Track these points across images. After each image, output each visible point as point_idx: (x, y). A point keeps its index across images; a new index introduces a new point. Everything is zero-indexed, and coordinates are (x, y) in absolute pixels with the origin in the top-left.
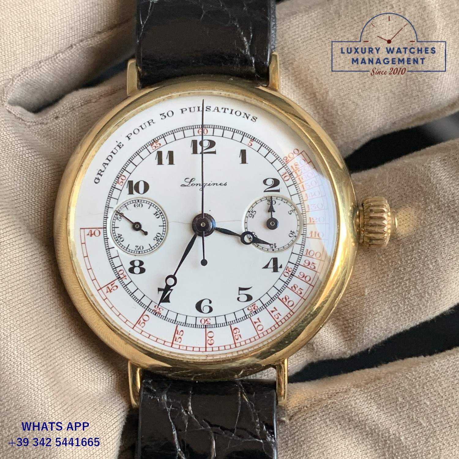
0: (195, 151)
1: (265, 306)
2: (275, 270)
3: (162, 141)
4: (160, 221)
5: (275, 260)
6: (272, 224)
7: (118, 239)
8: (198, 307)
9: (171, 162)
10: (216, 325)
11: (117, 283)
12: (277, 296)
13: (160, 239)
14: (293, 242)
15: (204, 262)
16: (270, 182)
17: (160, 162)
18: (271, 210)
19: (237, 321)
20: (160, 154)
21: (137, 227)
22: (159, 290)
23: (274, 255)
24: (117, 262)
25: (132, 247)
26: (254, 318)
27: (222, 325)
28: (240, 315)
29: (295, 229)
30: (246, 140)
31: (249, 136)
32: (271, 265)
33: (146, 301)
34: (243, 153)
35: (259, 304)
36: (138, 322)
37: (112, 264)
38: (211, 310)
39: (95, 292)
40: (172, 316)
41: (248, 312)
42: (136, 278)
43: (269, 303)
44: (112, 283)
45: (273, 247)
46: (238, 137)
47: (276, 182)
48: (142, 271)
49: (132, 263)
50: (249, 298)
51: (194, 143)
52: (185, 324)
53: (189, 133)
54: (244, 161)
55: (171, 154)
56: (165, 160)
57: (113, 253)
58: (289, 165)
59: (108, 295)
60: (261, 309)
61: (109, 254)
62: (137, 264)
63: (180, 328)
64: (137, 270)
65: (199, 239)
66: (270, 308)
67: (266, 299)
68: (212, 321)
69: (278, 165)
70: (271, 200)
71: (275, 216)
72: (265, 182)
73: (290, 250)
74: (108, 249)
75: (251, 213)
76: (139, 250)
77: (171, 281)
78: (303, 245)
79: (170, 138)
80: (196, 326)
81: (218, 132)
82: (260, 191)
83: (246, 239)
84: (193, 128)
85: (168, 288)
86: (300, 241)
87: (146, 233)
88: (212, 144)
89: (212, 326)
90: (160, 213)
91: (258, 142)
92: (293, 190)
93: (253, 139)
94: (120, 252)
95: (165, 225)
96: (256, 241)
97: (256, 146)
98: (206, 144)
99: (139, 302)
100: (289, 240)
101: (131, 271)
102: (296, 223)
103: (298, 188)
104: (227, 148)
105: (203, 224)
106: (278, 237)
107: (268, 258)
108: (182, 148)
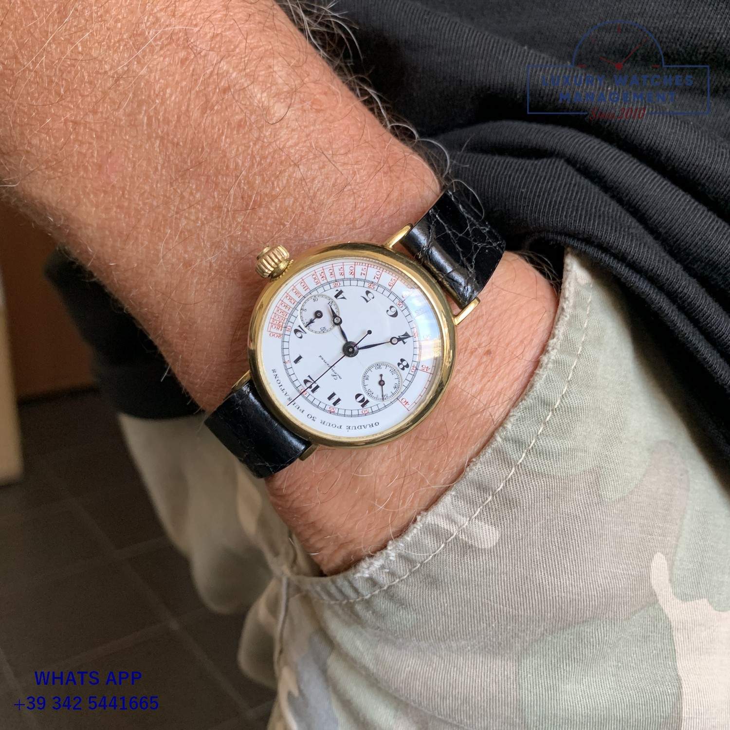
0: (317, 387)
1: (365, 281)
2: (341, 292)
3: (327, 408)
4: (369, 374)
5: (336, 296)
6: (318, 315)
7: (397, 387)
8: (395, 315)
9: (334, 394)
10: (397, 297)
11: (420, 368)
12: (354, 279)
13: (378, 366)
14: (319, 295)
16: (299, 334)
17: (339, 400)
18: (311, 322)
19: (385, 289)
20: (335, 404)
21: (381, 383)
22: (404, 343)
23: (335, 299)
24: (410, 377)
26: (376, 281)
27: (394, 294)
28: (380, 290)
29: (311, 300)
30: (288, 365)
31: (285, 366)
32: (341, 296)
33: (417, 345)
34: (296, 361)
35: (367, 285)
36: (430, 339)
37: (413, 379)
38: (391, 307)
40: (412, 324)
41: (376, 287)
42: (409, 360)
43: (361, 280)
44: (423, 370)
45: (331, 303)
46: (291, 372)
47: (296, 331)
48: (402, 360)
49: (403, 369)
50: (367, 292)
51: (313, 391)
52: (410, 314)
53: (311, 398)
54: (300, 358)
55: (330, 398)
56: (335, 398)
57: (406, 383)
58: (281, 332)
60: (368, 281)
61: (409, 385)
62: (401, 366)
63: (415, 315)
64: (404, 363)
65: (360, 345)
66: (363, 277)
67: (361, 283)
68: (397, 301)
69: (286, 338)
70: (307, 326)
71: (312, 317)
72: (301, 337)
73: (325, 293)
74: (407, 388)
75: (323, 330)
76: (393, 371)
77: (395, 341)
78: (316, 289)
79: (322, 406)
80: (406, 308)
81: (297, 384)
82: (309, 335)
83: (338, 322)
84: (306, 399)
85: (399, 339)
86: (315, 292)
87: (381, 375)
88: (306, 382)
89: (400, 299)
90: (365, 377)
91: (284, 359)
92: (292, 319)
93: (284, 362)
94: (403, 379)
95: (369, 369)
96: (334, 316)
97: (287, 358)
98: (308, 384)
99: (419, 348)
100: (320, 299)
101: (407, 366)
102: (308, 303)
103: (289, 317)
104: (301, 372)
105: (350, 350)
106: (321, 305)
107: (338, 301)
108: (321, 395)
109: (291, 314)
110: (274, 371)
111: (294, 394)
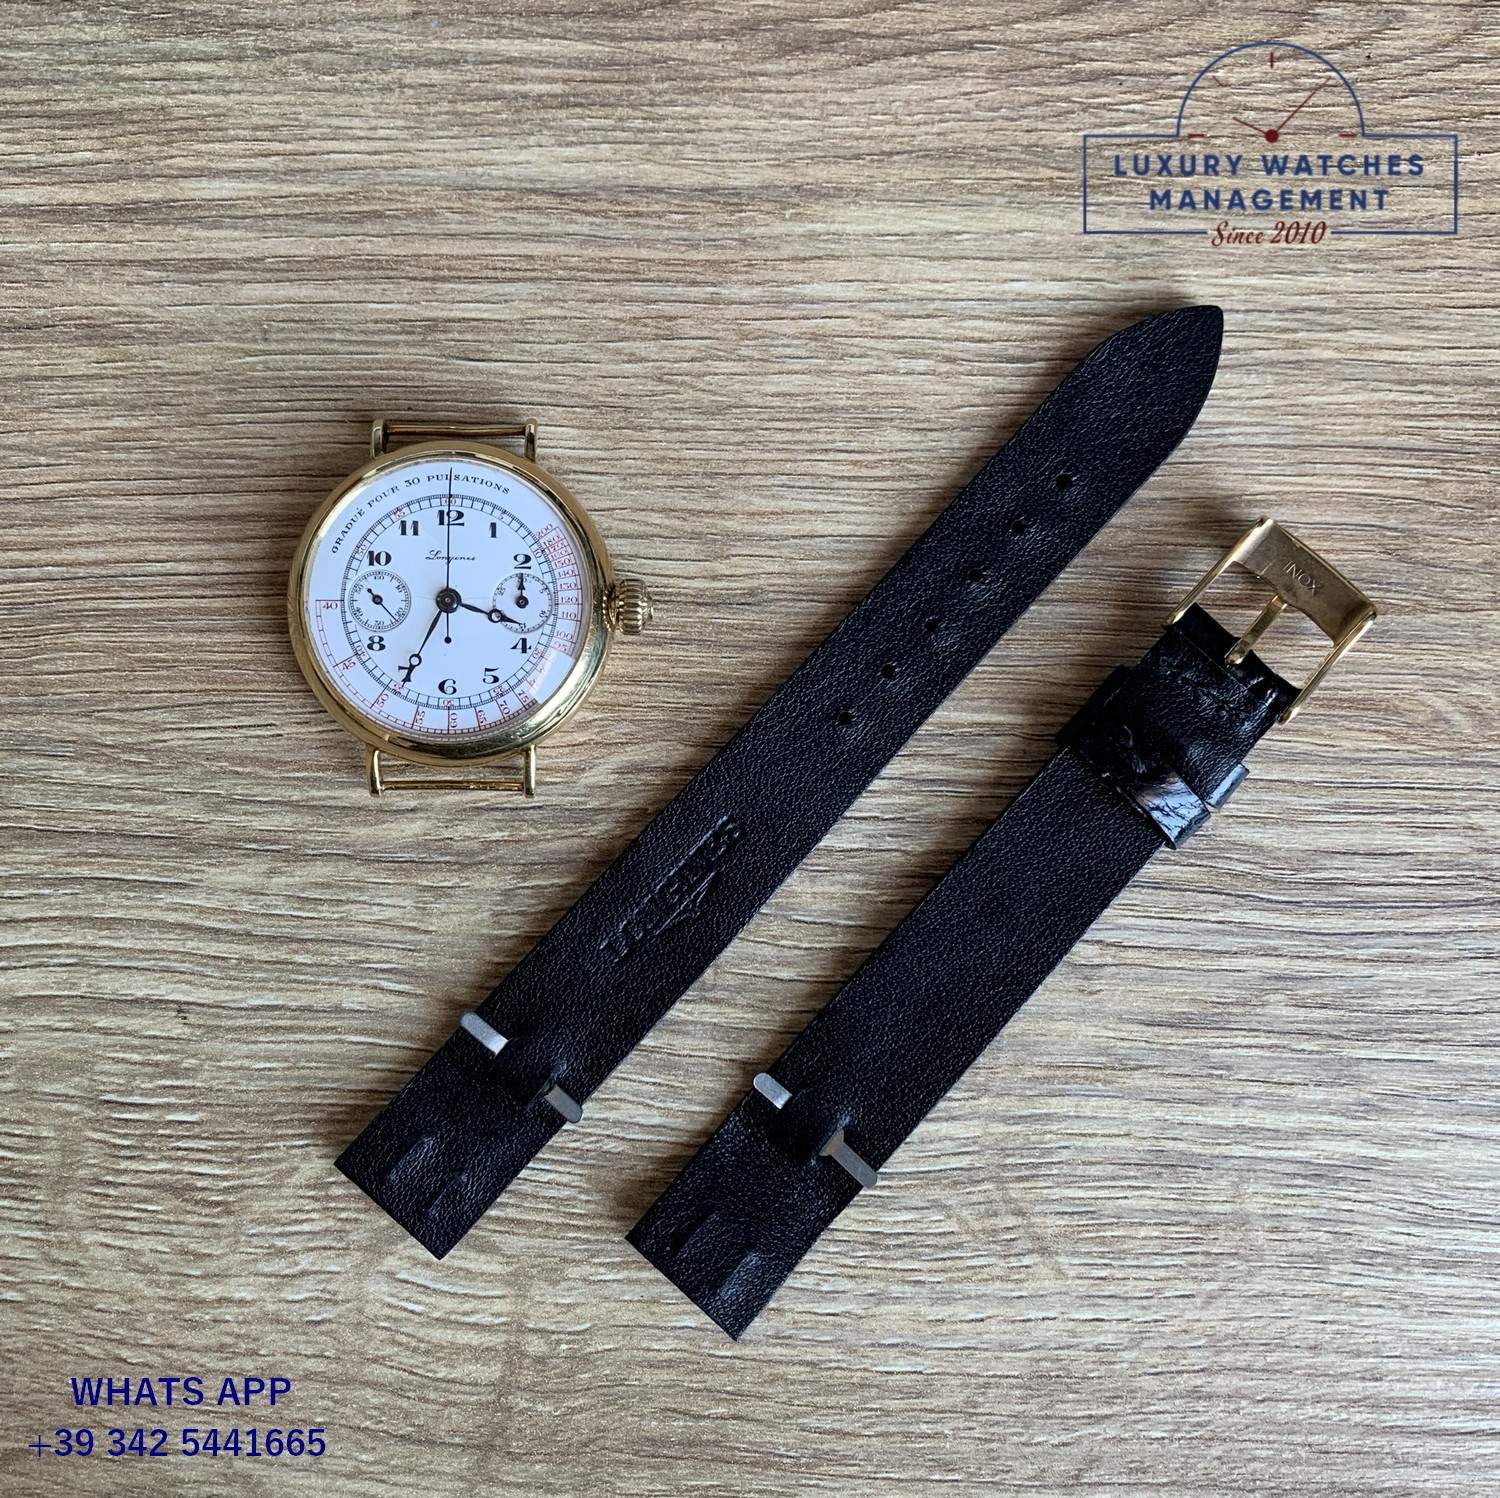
0: (442, 522)
1: (512, 688)
2: (524, 650)
3: (406, 510)
4: (402, 595)
5: (524, 640)
6: (522, 602)
7: (357, 612)
8: (441, 687)
9: (416, 533)
10: (460, 707)
11: (354, 659)
12: (525, 679)
13: (401, 616)
14: (544, 623)
15: (448, 640)
16: (521, 558)
17: (404, 533)
18: (521, 587)
19: (482, 703)
20: (403, 524)
21: (377, 600)
22: (401, 669)
23: (523, 637)
24: (354, 637)
25: (372, 622)
26: (500, 701)
27: (467, 707)
28: (486, 697)
29: (546, 608)
30: (497, 513)
31: (499, 509)
32: (520, 646)
33: (385, 679)
34: (493, 526)
35: (505, 687)
36: (377, 701)
37: (349, 639)
38: (455, 690)
39: (330, 669)
40: (413, 696)
41: (493, 695)
42: (375, 654)
43: (517, 685)
44: (349, 659)
45: (523, 628)
46: (487, 508)
47: (528, 559)
48: (382, 647)
49: (371, 639)
50: (496, 679)
51: (441, 513)
52: (427, 705)
53: (435, 502)
54: (494, 535)
55: (415, 524)
56: (410, 530)
57: (351, 627)
58: (542, 541)
59: (345, 672)
60: (507, 692)
61: (346, 628)
62: (376, 640)
63: (421, 709)
64: (376, 646)
65: (444, 615)
66: (518, 690)
67: (513, 682)
68: (456, 703)
69: (530, 540)
70: (521, 577)
71: (525, 594)
72: (515, 558)
73: (540, 631)
74: (345, 623)
75: (500, 590)
76: (379, 626)
77: (415, 661)
78: (554, 626)
79: (414, 507)
80: (438, 707)
81: (467, 503)
82: (511, 570)
83: (494, 616)
84: (440, 497)
85: (411, 668)
86: (550, 621)
87: (370, 591)
88: (460, 515)
89: (455, 708)
90: (402, 587)
91: (510, 515)
92: (545, 567)
93: (505, 512)
94: (359, 628)
95: (408, 600)
96: (504, 618)
97: (507, 519)
98: (453, 515)
99: (378, 680)
100: (539, 620)
101: (370, 647)
102: (548, 602)
103: (550, 566)
104: (477, 520)
105: (448, 600)
106: (528, 616)
107: (516, 638)
108: (428, 518)
109: (551, 571)
110: (506, 490)
111: (458, 488)
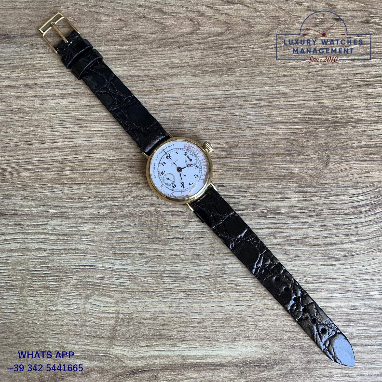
0: (168, 159)
2: (198, 168)
3: (161, 161)
4: (172, 175)
6: (191, 160)
7: (167, 184)
8: (190, 184)
9: (165, 164)
11: (173, 192)
12: (202, 172)
13: (174, 178)
15: (185, 176)
16: (185, 154)
17: (163, 165)
18: (189, 158)
20: (162, 164)
21: (168, 179)
22: (181, 187)
23: (196, 165)
24: (170, 188)
25: (171, 184)
26: (201, 179)
28: (198, 180)
30: (175, 150)
34: (176, 152)
35: (200, 176)
36: (182, 195)
38: (192, 183)
40: (187, 190)
42: (175, 188)
45: (194, 164)
46: (173, 150)
47: (186, 153)
50: (197, 176)
51: (166, 157)
54: (177, 154)
55: (164, 162)
56: (164, 164)
57: (168, 187)
58: (186, 148)
59: (173, 195)
63: (190, 190)
64: (174, 187)
65: (181, 173)
66: (202, 175)
67: (200, 174)
69: (184, 150)
75: (186, 161)
78: (199, 160)
79: (162, 160)
80: (192, 188)
81: (169, 152)
82: (185, 157)
83: (188, 166)
84: (164, 155)
85: (183, 185)
88: (170, 155)
90: (170, 174)
91: (177, 148)
95: (173, 175)
96: (190, 165)
99: (179, 192)
100: (196, 161)
101: (174, 188)
102: (195, 157)
104: (173, 154)
105: (179, 170)
106: (194, 162)
107: (195, 167)
108: (165, 160)
109: (191, 151)
110: (173, 145)
111: (166, 151)
